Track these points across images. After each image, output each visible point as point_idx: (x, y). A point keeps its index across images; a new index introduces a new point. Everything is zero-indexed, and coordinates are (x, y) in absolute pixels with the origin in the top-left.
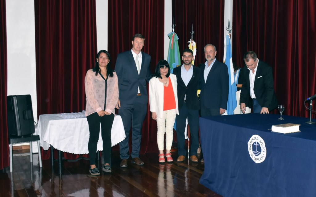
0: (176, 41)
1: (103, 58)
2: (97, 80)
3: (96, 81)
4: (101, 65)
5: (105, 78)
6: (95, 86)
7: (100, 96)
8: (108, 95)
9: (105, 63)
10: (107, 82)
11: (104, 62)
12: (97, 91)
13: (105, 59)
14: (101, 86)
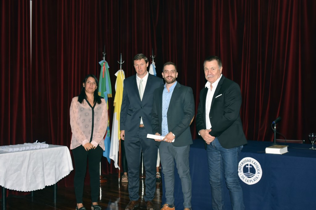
0: (107, 69)
1: (91, 83)
2: (83, 108)
3: (81, 110)
4: (88, 90)
5: (92, 105)
6: (81, 115)
7: (87, 126)
8: (96, 124)
9: (92, 89)
10: (95, 109)
11: (91, 87)
12: (83, 121)
13: (92, 84)
14: (87, 114)
